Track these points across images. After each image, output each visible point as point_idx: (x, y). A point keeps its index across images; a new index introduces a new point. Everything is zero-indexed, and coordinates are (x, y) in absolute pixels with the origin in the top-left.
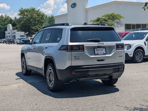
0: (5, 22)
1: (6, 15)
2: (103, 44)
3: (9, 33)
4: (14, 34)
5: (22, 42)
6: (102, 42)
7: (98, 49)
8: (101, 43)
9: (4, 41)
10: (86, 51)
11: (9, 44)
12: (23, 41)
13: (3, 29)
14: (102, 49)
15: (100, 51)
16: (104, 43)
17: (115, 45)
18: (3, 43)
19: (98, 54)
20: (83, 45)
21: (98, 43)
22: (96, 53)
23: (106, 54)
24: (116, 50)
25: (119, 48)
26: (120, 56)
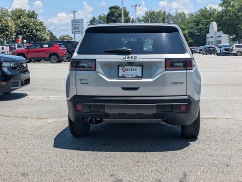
0: (210, 18)
1: (210, 8)
2: (136, 58)
3: (212, 37)
4: (218, 39)
5: (224, 51)
6: (133, 55)
7: (126, 67)
9: (201, 50)
11: (206, 54)
12: (226, 50)
13: (205, 30)
14: (135, 67)
15: (129, 72)
16: (139, 56)
17: (164, 60)
18: (199, 53)
19: (125, 77)
20: (95, 60)
23: (142, 77)
24: (165, 70)
25: (176, 67)
26: (176, 83)
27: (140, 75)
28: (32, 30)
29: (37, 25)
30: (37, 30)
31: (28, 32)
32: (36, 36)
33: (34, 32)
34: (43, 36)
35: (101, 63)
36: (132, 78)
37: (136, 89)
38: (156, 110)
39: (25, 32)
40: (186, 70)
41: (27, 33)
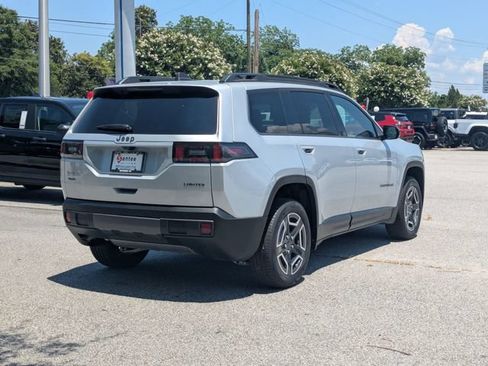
2: (132, 139)
7: (123, 155)
8: (126, 136)
10: (87, 157)
14: (134, 156)
16: (137, 137)
17: (172, 144)
19: (119, 171)
20: (82, 142)
21: (118, 137)
22: (114, 168)
23: (142, 172)
24: (174, 162)
25: (191, 156)
26: (191, 184)
27: (139, 168)
28: (392, 86)
29: (403, 78)
30: (403, 87)
31: (385, 92)
32: (400, 98)
33: (397, 90)
34: (415, 99)
35: (89, 148)
36: (128, 174)
37: (133, 191)
38: (159, 229)
39: (379, 92)
40: (210, 162)
41: (383, 94)
